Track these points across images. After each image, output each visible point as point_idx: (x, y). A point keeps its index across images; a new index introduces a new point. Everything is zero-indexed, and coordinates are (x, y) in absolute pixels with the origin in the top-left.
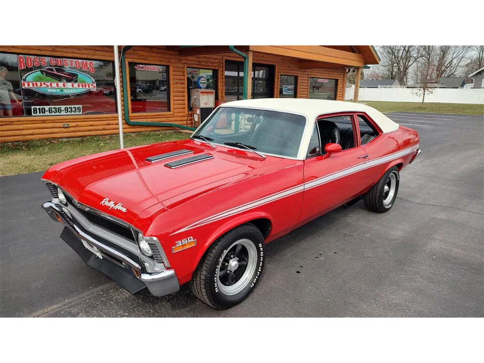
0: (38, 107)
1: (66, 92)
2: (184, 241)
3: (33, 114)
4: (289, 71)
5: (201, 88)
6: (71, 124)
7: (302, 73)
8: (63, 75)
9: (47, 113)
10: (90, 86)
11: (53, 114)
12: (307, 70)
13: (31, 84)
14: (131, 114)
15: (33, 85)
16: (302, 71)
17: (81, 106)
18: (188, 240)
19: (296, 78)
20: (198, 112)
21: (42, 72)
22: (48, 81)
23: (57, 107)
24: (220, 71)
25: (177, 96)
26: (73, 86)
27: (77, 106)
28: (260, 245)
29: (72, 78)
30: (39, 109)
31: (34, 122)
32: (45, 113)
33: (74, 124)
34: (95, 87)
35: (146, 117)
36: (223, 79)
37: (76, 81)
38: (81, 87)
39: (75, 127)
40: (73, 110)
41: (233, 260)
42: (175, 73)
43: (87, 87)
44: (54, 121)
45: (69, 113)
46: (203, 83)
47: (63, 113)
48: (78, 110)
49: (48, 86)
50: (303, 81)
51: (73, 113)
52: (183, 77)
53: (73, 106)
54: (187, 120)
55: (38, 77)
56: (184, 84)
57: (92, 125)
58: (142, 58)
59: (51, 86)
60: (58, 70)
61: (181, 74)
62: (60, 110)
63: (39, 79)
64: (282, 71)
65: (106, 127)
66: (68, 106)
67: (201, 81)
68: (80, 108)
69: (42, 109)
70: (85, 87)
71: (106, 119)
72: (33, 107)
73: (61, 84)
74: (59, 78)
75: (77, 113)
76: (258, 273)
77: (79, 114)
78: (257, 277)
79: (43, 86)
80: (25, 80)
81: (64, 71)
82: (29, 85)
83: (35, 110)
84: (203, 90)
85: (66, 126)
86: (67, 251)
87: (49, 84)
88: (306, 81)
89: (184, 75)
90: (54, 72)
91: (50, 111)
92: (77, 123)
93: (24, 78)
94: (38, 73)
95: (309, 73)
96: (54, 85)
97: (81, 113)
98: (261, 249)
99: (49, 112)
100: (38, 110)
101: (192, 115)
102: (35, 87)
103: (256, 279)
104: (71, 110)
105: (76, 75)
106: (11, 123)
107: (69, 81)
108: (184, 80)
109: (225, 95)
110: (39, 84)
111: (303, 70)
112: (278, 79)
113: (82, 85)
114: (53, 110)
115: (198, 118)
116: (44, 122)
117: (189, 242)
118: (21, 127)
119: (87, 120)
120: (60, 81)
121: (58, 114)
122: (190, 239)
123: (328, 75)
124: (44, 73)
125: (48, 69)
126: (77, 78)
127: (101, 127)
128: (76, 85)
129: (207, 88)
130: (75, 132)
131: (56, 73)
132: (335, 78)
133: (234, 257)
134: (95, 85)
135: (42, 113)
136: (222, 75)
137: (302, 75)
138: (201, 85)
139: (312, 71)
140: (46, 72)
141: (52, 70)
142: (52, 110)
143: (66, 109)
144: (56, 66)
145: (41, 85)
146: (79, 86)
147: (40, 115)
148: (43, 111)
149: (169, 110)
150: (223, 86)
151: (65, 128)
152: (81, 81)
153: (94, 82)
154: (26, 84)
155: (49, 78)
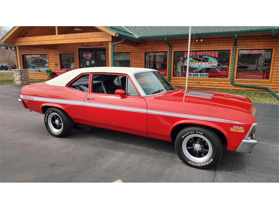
1: (202, 67)
6: (200, 82)
8: (202, 59)
9: (192, 76)
10: (215, 64)
11: (195, 76)
14: (235, 79)
17: (208, 74)
21: (193, 58)
22: (194, 62)
23: (197, 73)
26: (205, 64)
29: (206, 60)
33: (202, 82)
34: (217, 64)
37: (207, 62)
38: (209, 64)
39: (202, 83)
40: (204, 75)
43: (213, 64)
44: (193, 80)
47: (199, 76)
48: (206, 75)
49: (194, 64)
51: (204, 77)
58: (249, 46)
59: (195, 64)
60: (200, 57)
63: (191, 61)
66: (202, 74)
69: (190, 74)
70: (212, 64)
71: (219, 81)
73: (200, 63)
74: (199, 61)
75: (206, 77)
77: (207, 78)
79: (192, 64)
80: (185, 62)
81: (202, 57)
87: (195, 63)
91: (193, 75)
92: (203, 82)
93: (185, 61)
96: (197, 64)
105: (208, 59)
106: (176, 79)
107: (204, 61)
113: (210, 63)
114: (195, 75)
118: (180, 81)
119: (209, 80)
121: (197, 77)
124: (193, 59)
125: (196, 57)
127: (216, 85)
128: (207, 63)
130: (201, 85)
131: (198, 58)
134: (217, 63)
135: (190, 76)
140: (194, 58)
141: (197, 57)
144: (199, 55)
145: (191, 64)
146: (208, 64)
151: (198, 83)
152: (210, 62)
153: (216, 62)
154: (186, 64)
155: (195, 61)
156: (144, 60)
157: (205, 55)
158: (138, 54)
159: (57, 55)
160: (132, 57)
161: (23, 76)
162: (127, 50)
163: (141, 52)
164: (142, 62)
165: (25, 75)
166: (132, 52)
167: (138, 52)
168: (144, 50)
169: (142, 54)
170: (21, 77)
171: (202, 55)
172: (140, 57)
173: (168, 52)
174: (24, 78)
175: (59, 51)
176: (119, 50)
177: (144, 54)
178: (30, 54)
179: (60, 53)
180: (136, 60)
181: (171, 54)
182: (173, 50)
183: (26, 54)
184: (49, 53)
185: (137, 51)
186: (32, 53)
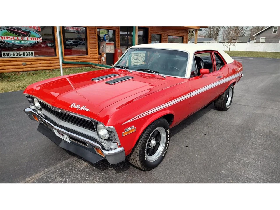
0: (6, 52)
1: (23, 43)
2: (130, 129)
3: (3, 57)
4: (156, 32)
5: (106, 41)
6: (27, 63)
7: (164, 33)
8: (21, 32)
9: (12, 56)
10: (39, 39)
11: (16, 56)
12: (166, 31)
14: (64, 57)
15: (2, 38)
16: (163, 32)
17: (33, 52)
18: (131, 128)
19: (160, 36)
20: (105, 55)
23: (18, 52)
24: (117, 31)
25: (92, 46)
26: (27, 39)
27: (31, 52)
28: (168, 131)
29: (27, 34)
30: (7, 53)
31: (3, 61)
32: (10, 56)
34: (41, 40)
35: (73, 59)
36: (118, 35)
37: (29, 36)
38: (33, 40)
39: (30, 64)
40: (28, 54)
41: (153, 140)
42: (90, 32)
43: (37, 40)
44: (16, 61)
45: (26, 56)
46: (107, 38)
47: (22, 56)
48: (31, 54)
49: (12, 39)
50: (165, 38)
51: (28, 56)
52: (95, 35)
53: (28, 52)
54: (98, 61)
55: (5, 33)
56: (96, 38)
57: (40, 64)
59: (14, 39)
61: (94, 32)
62: (20, 55)
63: (6, 35)
64: (153, 31)
65: (49, 65)
66: (25, 52)
67: (106, 37)
68: (33, 53)
69: (9, 53)
70: (35, 40)
72: (2, 52)
73: (20, 38)
74: (19, 34)
75: (31, 56)
76: (167, 148)
78: (166, 150)
79: (9, 39)
83: (4, 55)
84: (107, 42)
85: (24, 64)
86: (43, 138)
87: (12, 38)
88: (166, 38)
89: (95, 33)
90: (15, 30)
91: (14, 54)
92: (31, 62)
94: (5, 31)
95: (168, 33)
96: (16, 38)
97: (33, 56)
98: (169, 133)
99: (13, 55)
100: (6, 54)
101: (101, 57)
102: (4, 39)
103: (165, 152)
104: (27, 54)
105: (30, 32)
107: (25, 36)
108: (96, 36)
109: (120, 45)
110: (6, 37)
111: (165, 31)
112: (150, 36)
113: (34, 38)
114: (16, 54)
115: (105, 59)
116: (10, 61)
117: (132, 129)
119: (38, 60)
120: (19, 36)
121: (18, 56)
122: (133, 127)
123: (178, 34)
125: (12, 28)
126: (30, 34)
127: (46, 65)
128: (29, 39)
129: (110, 41)
130: (30, 68)
131: (16, 31)
132: (182, 36)
133: (153, 138)
134: (42, 39)
135: (9, 56)
136: (118, 33)
137: (164, 34)
138: (106, 39)
139: (169, 32)
140: (10, 30)
142: (15, 55)
143: (24, 54)
145: (7, 39)
146: (31, 39)
147: (7, 57)
149: (87, 54)
150: (118, 40)
151: (24, 65)
152: (32, 36)
153: (40, 37)
155: (12, 34)
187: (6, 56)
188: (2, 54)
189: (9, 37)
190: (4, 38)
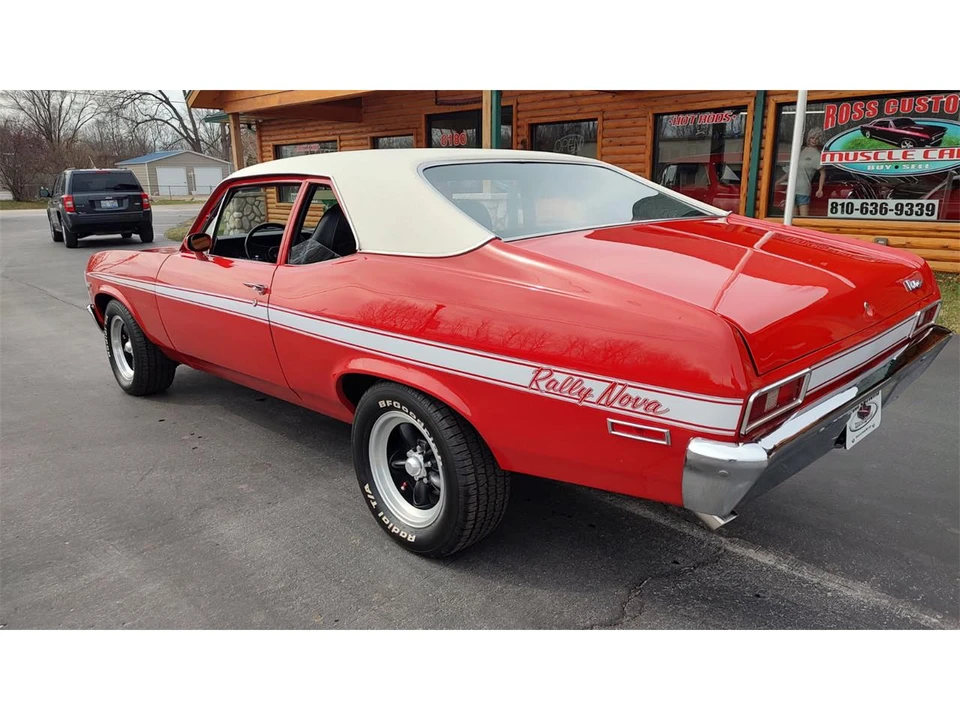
0: (840, 201)
1: (907, 169)
3: (830, 215)
6: (893, 240)
8: (908, 132)
9: (857, 214)
11: (869, 216)
13: (837, 157)
15: (841, 159)
17: (936, 202)
21: (864, 130)
22: (871, 148)
23: (879, 202)
27: (926, 202)
29: (928, 138)
30: (843, 205)
32: (852, 212)
33: (903, 240)
37: (937, 145)
38: (946, 157)
39: (902, 246)
40: (915, 209)
45: (904, 216)
47: (891, 215)
48: (928, 209)
49: (869, 158)
51: (914, 217)
53: (915, 202)
57: (946, 248)
59: (876, 157)
60: (898, 124)
62: (884, 210)
63: (856, 145)
66: (905, 202)
68: (933, 205)
69: (848, 204)
70: (958, 156)
72: (831, 201)
73: (898, 154)
74: (897, 140)
75: (924, 217)
77: (931, 221)
79: (860, 158)
80: (827, 149)
81: (913, 123)
82: (832, 159)
83: (835, 206)
87: (871, 155)
90: (890, 129)
91: (863, 209)
92: (910, 239)
93: (827, 145)
94: (856, 134)
96: (883, 156)
97: (935, 217)
99: (862, 212)
100: (839, 208)
102: (844, 161)
104: (921, 209)
105: (943, 130)
107: (918, 143)
113: (953, 151)
114: (870, 208)
116: (837, 230)
120: (899, 146)
121: (878, 216)
124: (868, 133)
126: (942, 136)
128: (934, 154)
131: (893, 129)
135: (847, 212)
140: (872, 131)
141: (886, 124)
142: (867, 209)
143: (899, 209)
144: (898, 114)
145: (855, 157)
146: (941, 155)
147: (842, 216)
148: (850, 209)
152: (952, 145)
154: (828, 157)
155: (876, 142)
156: (650, 148)
157: (929, 114)
158: (628, 122)
159: (364, 142)
160: (603, 138)
161: (247, 216)
162: (586, 109)
163: (638, 113)
164: (641, 157)
165: (253, 211)
166: (605, 116)
167: (626, 117)
168: (652, 107)
169: (641, 121)
170: (241, 218)
171: (915, 114)
172: (635, 135)
173: (751, 108)
174: (250, 221)
175: (370, 129)
176: (557, 112)
177: (650, 124)
178: (294, 141)
179: (373, 135)
180: (618, 149)
181: (764, 116)
182: (771, 98)
183: (284, 142)
184: (342, 137)
185: (622, 113)
186: (298, 138)
187: (839, 215)
188: (830, 207)
189: (862, 155)
190: (847, 155)
